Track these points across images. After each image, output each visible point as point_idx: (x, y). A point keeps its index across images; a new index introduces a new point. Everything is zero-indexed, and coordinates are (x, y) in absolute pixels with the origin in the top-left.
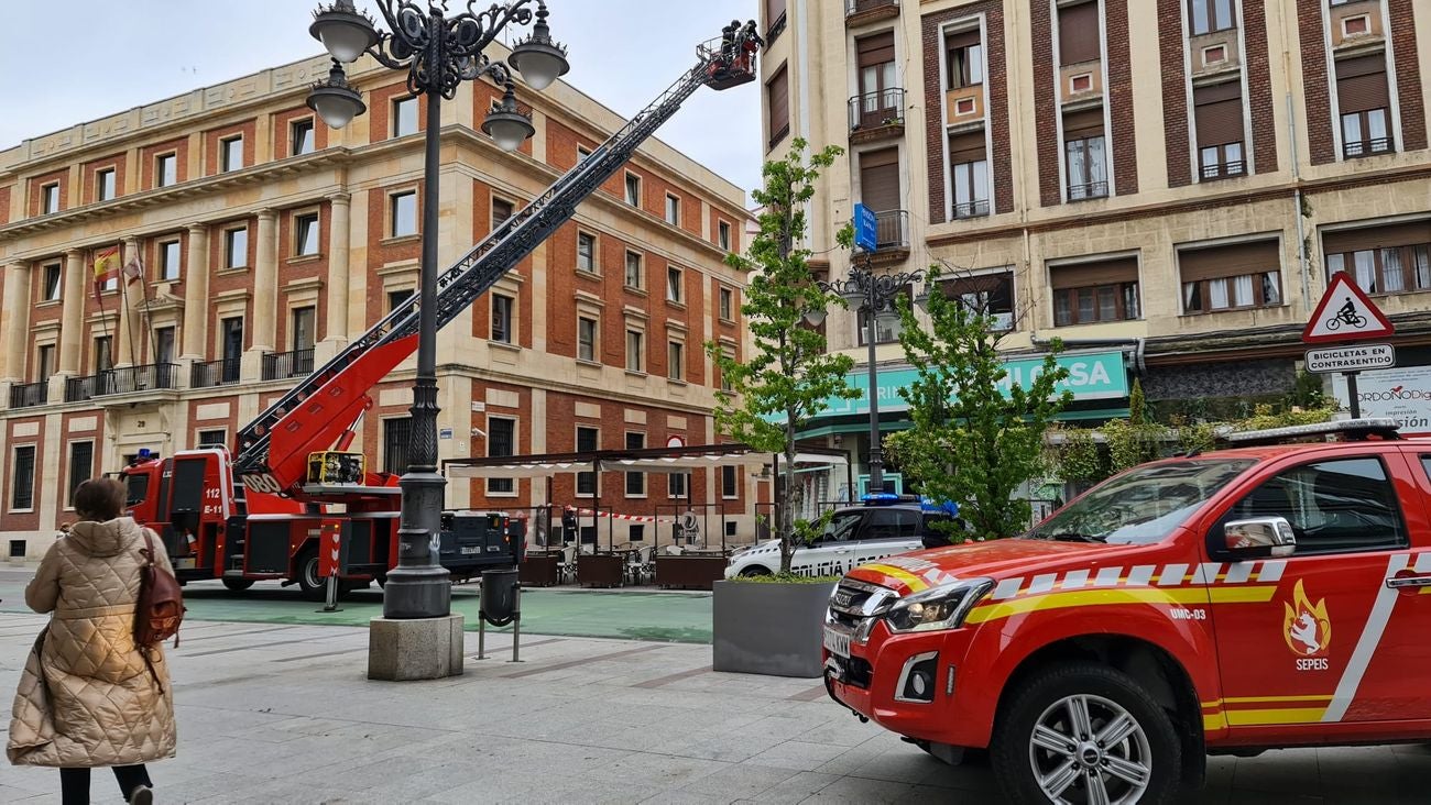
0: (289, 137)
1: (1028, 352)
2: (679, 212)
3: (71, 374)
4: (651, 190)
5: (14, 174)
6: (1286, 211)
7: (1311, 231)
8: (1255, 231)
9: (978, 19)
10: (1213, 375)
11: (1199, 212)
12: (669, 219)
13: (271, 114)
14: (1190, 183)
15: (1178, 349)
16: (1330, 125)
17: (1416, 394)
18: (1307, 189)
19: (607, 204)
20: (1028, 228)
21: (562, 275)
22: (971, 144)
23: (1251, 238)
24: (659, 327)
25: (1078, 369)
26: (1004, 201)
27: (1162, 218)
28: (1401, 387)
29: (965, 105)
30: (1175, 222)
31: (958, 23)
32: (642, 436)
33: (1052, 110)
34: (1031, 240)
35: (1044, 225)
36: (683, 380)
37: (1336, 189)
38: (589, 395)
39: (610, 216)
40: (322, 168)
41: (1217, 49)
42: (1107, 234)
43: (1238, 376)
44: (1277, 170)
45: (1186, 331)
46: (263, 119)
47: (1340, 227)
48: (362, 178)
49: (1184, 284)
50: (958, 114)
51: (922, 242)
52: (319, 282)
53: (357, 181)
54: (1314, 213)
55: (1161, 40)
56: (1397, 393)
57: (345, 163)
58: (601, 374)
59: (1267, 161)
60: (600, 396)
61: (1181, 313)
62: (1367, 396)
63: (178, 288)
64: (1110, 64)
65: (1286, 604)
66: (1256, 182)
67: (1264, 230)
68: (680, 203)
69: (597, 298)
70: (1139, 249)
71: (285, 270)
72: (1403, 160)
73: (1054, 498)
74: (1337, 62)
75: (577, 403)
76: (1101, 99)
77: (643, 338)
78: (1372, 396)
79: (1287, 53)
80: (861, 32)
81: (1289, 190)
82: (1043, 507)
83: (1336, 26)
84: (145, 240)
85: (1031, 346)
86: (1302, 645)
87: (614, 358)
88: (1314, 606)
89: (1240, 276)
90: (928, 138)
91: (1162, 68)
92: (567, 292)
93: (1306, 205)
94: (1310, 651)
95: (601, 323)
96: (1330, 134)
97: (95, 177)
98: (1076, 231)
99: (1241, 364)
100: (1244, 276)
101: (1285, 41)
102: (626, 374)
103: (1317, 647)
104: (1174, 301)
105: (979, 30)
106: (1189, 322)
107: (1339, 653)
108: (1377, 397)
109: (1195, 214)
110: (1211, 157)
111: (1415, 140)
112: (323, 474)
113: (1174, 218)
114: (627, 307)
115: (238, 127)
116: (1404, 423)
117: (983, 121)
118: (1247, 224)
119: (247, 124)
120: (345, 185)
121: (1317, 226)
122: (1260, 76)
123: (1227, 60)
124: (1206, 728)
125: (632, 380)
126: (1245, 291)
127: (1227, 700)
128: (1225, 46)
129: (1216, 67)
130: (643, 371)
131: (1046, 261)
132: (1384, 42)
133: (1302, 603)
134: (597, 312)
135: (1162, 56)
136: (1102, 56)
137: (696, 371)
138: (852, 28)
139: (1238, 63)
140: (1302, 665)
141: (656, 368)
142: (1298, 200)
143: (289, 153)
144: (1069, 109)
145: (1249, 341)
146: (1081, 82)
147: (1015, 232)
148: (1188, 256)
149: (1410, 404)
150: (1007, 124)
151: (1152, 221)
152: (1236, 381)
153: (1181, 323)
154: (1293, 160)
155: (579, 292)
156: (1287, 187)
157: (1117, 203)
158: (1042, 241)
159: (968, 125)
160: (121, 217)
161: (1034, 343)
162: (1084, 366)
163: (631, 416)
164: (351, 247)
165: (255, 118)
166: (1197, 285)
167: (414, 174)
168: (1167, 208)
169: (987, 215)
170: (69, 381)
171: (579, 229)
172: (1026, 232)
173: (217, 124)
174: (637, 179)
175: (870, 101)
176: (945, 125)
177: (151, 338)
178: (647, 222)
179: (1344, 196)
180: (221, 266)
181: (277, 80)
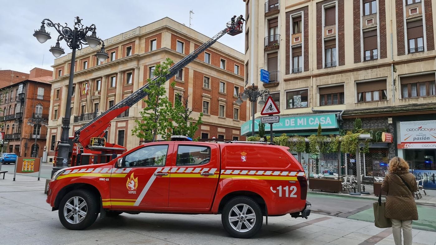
0: (126, 51)
1: (310, 114)
2: (239, 70)
3: (76, 115)
4: (229, 64)
5: (65, 62)
6: (389, 71)
7: (396, 77)
8: (379, 77)
9: (301, 13)
10: (364, 122)
11: (362, 71)
12: (236, 72)
13: (122, 45)
14: (360, 62)
15: (354, 114)
16: (404, 43)
17: (426, 129)
18: (395, 64)
19: (214, 68)
20: (312, 76)
21: (198, 89)
22: (298, 51)
23: (378, 79)
24: (231, 104)
25: (323, 119)
26: (306, 68)
27: (352, 73)
28: (421, 127)
29: (297, 39)
30: (355, 74)
31: (296, 14)
32: (224, 136)
33: (321, 40)
34: (313, 79)
35: (317, 75)
36: (239, 120)
37: (405, 63)
38: (206, 123)
39: (215, 71)
40: (133, 60)
41: (371, 20)
42: (335, 78)
43: (371, 122)
44: (387, 58)
45: (357, 108)
46: (120, 46)
47: (406, 75)
48: (143, 62)
49: (358, 93)
50: (295, 41)
51: (283, 80)
52: (131, 91)
53: (141, 63)
54: (397, 71)
55: (354, 18)
56: (420, 129)
57: (138, 58)
58: (210, 118)
59: (384, 55)
60: (209, 124)
61: (356, 102)
62: (411, 130)
63: (99, 93)
64: (339, 25)
65: (128, 178)
66: (380, 61)
67: (382, 76)
68: (239, 67)
69: (210, 95)
70: (344, 82)
71: (124, 88)
72: (426, 54)
73: (316, 158)
74: (407, 23)
75: (202, 126)
76: (335, 36)
77: (225, 107)
78: (412, 130)
79: (392, 20)
80: (269, 18)
81: (390, 64)
82: (313, 161)
83: (407, 11)
84: (93, 80)
85: (312, 112)
86: (130, 188)
87: (215, 113)
88: (135, 179)
89: (375, 91)
90: (286, 49)
91: (354, 26)
92: (200, 94)
93: (395, 69)
94: (132, 189)
95: (211, 103)
96: (404, 46)
97: (83, 63)
98: (326, 77)
99: (372, 119)
100: (376, 91)
101: (391, 17)
102: (219, 118)
103: (134, 188)
104: (354, 98)
105: (301, 16)
106: (358, 105)
107: (139, 190)
108: (414, 130)
109: (361, 72)
110: (368, 54)
111: (431, 47)
112: (93, 143)
113: (355, 73)
114: (220, 98)
115: (114, 49)
116: (422, 138)
117: (301, 44)
118: (377, 75)
119: (117, 48)
120: (138, 64)
121: (398, 75)
122: (383, 28)
123: (373, 23)
124: (103, 205)
125: (220, 120)
126: (377, 95)
127: (111, 199)
128: (373, 19)
129: (370, 25)
130: (225, 117)
131: (317, 86)
132: (422, 16)
133: (132, 178)
134: (209, 100)
135: (354, 23)
136: (336, 23)
137: (243, 117)
138: (267, 16)
139: (377, 24)
140: (130, 192)
141: (229, 116)
142: (392, 67)
143: (126, 56)
144: (326, 39)
145: (375, 111)
146: (330, 31)
147: (308, 77)
148: (359, 85)
149: (424, 132)
150: (308, 44)
151: (348, 74)
152: (370, 124)
153: (356, 106)
154: (392, 55)
155: (203, 94)
156: (389, 63)
157: (338, 68)
158: (316, 80)
159: (297, 45)
160: (88, 74)
161: (313, 111)
162: (324, 118)
163: (220, 130)
164: (139, 82)
165: (118, 47)
166: (362, 93)
167: (155, 61)
168: (353, 70)
169: (301, 72)
170: (75, 117)
171: (204, 76)
172: (312, 77)
173: (110, 49)
174: (225, 61)
175: (271, 38)
176: (291, 45)
177: (94, 106)
178: (227, 73)
179: (407, 66)
180: (109, 87)
181: (124, 36)
